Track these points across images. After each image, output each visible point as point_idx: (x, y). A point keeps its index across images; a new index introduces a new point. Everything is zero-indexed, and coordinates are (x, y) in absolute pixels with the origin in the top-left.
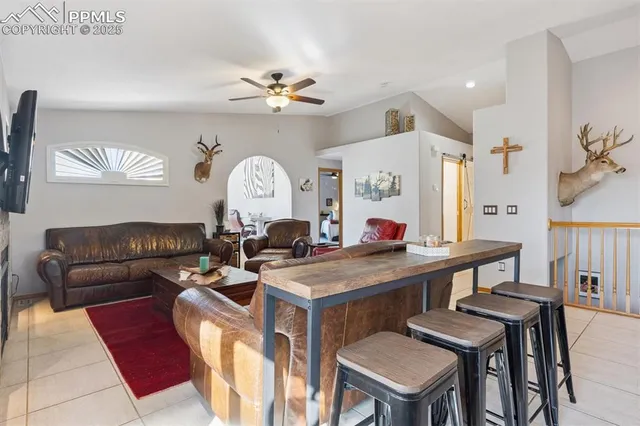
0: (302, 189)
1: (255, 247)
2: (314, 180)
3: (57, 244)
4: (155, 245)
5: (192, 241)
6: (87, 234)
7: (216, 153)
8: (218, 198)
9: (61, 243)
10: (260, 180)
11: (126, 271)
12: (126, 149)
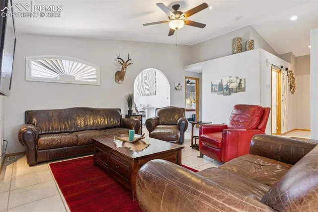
0: (176, 89)
1: (153, 124)
2: (183, 84)
3: (32, 120)
4: (92, 122)
5: (114, 119)
6: (51, 114)
7: (129, 64)
8: (128, 93)
9: (35, 120)
10: (147, 85)
11: (75, 138)
12: (74, 61)
